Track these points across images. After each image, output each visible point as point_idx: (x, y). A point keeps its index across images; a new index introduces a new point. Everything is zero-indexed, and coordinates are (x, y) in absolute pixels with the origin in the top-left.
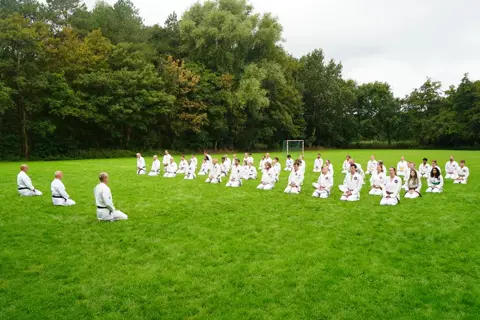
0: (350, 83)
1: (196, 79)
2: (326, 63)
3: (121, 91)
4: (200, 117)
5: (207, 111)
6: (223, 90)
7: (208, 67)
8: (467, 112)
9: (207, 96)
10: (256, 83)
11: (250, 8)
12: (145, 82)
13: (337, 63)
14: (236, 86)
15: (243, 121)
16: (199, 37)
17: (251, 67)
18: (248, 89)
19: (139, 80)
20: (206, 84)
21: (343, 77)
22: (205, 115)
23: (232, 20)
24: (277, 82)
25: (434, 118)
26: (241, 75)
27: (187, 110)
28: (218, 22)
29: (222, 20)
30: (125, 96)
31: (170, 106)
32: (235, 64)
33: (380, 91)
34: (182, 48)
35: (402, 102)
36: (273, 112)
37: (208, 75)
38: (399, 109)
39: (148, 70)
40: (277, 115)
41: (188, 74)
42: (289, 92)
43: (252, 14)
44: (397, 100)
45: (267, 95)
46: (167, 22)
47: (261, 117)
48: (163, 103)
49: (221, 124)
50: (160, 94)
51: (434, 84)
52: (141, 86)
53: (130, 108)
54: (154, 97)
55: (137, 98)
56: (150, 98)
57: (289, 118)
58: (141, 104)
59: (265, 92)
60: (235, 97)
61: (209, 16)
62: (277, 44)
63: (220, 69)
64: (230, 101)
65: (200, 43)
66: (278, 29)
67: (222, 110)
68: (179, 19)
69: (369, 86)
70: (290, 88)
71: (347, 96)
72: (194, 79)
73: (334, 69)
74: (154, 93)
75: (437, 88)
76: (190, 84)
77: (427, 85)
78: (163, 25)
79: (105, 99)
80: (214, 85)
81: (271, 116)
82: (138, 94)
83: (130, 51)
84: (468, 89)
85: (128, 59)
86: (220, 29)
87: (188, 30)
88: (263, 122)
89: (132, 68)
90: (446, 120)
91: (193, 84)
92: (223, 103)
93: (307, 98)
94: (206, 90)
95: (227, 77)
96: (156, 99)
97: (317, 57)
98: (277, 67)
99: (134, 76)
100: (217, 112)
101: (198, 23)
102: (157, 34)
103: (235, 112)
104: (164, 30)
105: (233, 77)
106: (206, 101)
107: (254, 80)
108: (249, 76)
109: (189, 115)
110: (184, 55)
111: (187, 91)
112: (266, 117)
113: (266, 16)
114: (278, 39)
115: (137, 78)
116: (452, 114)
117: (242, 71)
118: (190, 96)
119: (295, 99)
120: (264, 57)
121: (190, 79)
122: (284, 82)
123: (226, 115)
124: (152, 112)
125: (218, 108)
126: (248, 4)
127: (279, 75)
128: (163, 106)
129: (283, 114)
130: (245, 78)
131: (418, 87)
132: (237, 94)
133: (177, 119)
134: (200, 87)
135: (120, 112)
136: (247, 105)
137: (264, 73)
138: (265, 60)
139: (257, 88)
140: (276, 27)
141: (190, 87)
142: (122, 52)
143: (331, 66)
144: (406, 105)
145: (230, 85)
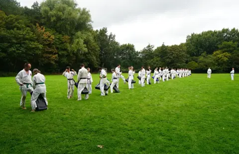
0: (117, 44)
2: (108, 34)
3: (14, 41)
4: (54, 56)
5: (58, 53)
6: (65, 44)
7: (57, 32)
8: (165, 58)
9: (58, 46)
10: (82, 41)
11: (76, 4)
12: (27, 37)
13: (113, 34)
14: (71, 42)
15: (74, 58)
16: (53, 16)
17: (79, 33)
18: (78, 42)
20: (57, 40)
21: (116, 41)
22: (57, 55)
24: (89, 41)
26: (74, 36)
27: (47, 52)
28: (62, 10)
29: (64, 9)
30: (17, 44)
31: (40, 50)
32: (70, 31)
33: (130, 48)
34: (43, 21)
35: (139, 52)
36: (87, 55)
37: (58, 36)
38: (138, 56)
39: (28, 30)
40: (89, 57)
41: (48, 34)
42: (94, 46)
43: (77, 7)
44: (137, 52)
45: (86, 47)
46: (33, 6)
47: (83, 57)
48: (37, 48)
49: (65, 60)
50: (35, 43)
51: (152, 46)
52: (25, 39)
53: (20, 50)
55: (23, 45)
56: (30, 45)
57: (94, 58)
58: (26, 48)
59: (85, 45)
60: (71, 47)
61: (57, 6)
62: (89, 23)
63: (63, 33)
64: (69, 48)
65: (53, 19)
67: (65, 53)
68: (39, 5)
70: (94, 44)
71: (118, 49)
72: (52, 37)
73: (112, 37)
74: (32, 43)
75: (153, 48)
76: (49, 39)
77: (149, 46)
79: (6, 44)
80: (61, 40)
81: (86, 57)
82: (24, 43)
83: (17, 20)
84: (164, 49)
85: (16, 24)
86: (63, 14)
87: (46, 12)
88: (84, 59)
89: (19, 29)
90: (157, 61)
91: (51, 40)
92: (65, 50)
93: (101, 49)
94: (58, 43)
95: (67, 37)
96: (33, 46)
97: (103, 31)
98: (90, 34)
99: (21, 33)
101: (51, 9)
103: (71, 55)
104: (32, 10)
105: (69, 37)
106: (57, 48)
107: (80, 39)
108: (78, 38)
109: (48, 55)
111: (48, 43)
113: (84, 10)
114: (90, 21)
115: (23, 34)
116: (159, 59)
118: (49, 45)
119: (97, 49)
121: (49, 37)
122: (93, 41)
123: (67, 56)
124: (30, 53)
125: (63, 52)
126: (75, 2)
127: (91, 38)
128: (37, 50)
129: (92, 56)
130: (76, 38)
131: (146, 47)
132: (72, 46)
133: (42, 57)
134: (54, 41)
135: (14, 51)
136: (77, 51)
137: (85, 36)
138: (84, 30)
139: (82, 43)
140: (89, 15)
141: (49, 41)
142: (13, 20)
143: (111, 35)
144: (141, 54)
145: (68, 41)
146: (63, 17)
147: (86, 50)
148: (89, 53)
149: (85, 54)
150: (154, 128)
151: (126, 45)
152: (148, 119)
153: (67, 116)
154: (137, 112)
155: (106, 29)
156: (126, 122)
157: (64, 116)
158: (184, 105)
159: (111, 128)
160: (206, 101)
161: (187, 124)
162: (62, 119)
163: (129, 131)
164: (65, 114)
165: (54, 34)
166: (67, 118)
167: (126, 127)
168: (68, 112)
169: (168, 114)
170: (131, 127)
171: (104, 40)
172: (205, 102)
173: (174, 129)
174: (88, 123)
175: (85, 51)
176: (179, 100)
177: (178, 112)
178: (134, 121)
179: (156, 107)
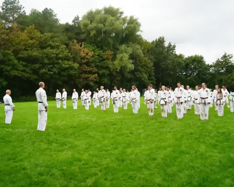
0: (181, 56)
1: (91, 54)
2: (166, 44)
3: (46, 61)
4: (93, 76)
5: (97, 73)
6: (107, 61)
7: (98, 47)
9: (97, 64)
10: (126, 56)
11: (122, 13)
12: (60, 56)
13: (173, 45)
14: (114, 58)
15: (119, 78)
16: (92, 30)
17: (123, 47)
18: (121, 60)
19: (57, 55)
20: (97, 57)
21: (176, 53)
22: (97, 75)
23: (111, 20)
24: (138, 56)
25: (229, 75)
26: (117, 51)
27: (85, 72)
28: (103, 21)
29: (105, 20)
30: (49, 64)
31: (75, 70)
32: (113, 45)
33: (197, 61)
34: (83, 36)
35: (211, 66)
36: (136, 73)
37: (98, 52)
38: (209, 70)
39: (62, 49)
40: (138, 75)
41: (86, 51)
42: (145, 61)
43: (123, 16)
44: (208, 65)
45: (133, 63)
46: (73, 21)
47: (129, 76)
48: (72, 68)
49: (106, 80)
50: (70, 63)
51: (229, 56)
52: (58, 58)
53: (52, 71)
54: (66, 64)
55: (56, 65)
56: (63, 65)
57: (146, 76)
58: (58, 69)
59: (131, 61)
60: (114, 64)
61: (98, 17)
62: (138, 33)
63: (105, 48)
64: (111, 66)
65: (93, 33)
66: (139, 25)
68: (80, 19)
69: (191, 57)
70: (146, 59)
71: (180, 63)
72: (89, 54)
73: (171, 48)
74: (66, 62)
75: (230, 58)
76: (87, 57)
77: (225, 56)
78: (71, 23)
79: (37, 66)
80: (101, 57)
81: (135, 75)
82: (57, 63)
83: (52, 38)
85: (51, 42)
86: (104, 25)
87: (86, 25)
88: (131, 78)
89: (52, 47)
91: (89, 57)
92: (107, 68)
93: (156, 65)
94: (97, 60)
95: (110, 52)
96: (67, 66)
97: (161, 41)
98: (138, 46)
99: (54, 52)
100: (104, 73)
101: (91, 22)
102: (67, 28)
104: (72, 26)
105: (112, 53)
106: (97, 67)
107: (125, 54)
108: (122, 52)
109: (87, 75)
110: (84, 40)
111: (86, 61)
112: (132, 76)
113: (131, 18)
114: (138, 30)
115: (56, 53)
117: (118, 49)
118: (88, 64)
119: (149, 65)
120: (131, 41)
121: (87, 54)
122: (143, 55)
123: (108, 75)
124: (65, 74)
125: (104, 71)
126: (120, 11)
128: (72, 70)
129: (142, 74)
130: (119, 54)
131: (220, 58)
133: (80, 78)
134: (93, 58)
135: (46, 73)
136: (121, 68)
137: (130, 50)
138: (131, 43)
139: (127, 59)
141: (87, 59)
142: (47, 38)
143: (170, 45)
144: (213, 68)
145: (111, 57)
146: (104, 30)
148: (136, 70)
149: (132, 72)
155: (163, 39)
165: (94, 50)
171: (161, 53)
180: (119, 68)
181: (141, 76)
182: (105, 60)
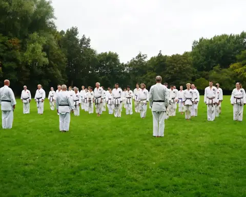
0: (92, 52)
2: (79, 37)
6: (13, 51)
13: (87, 38)
14: (23, 48)
15: (28, 74)
17: (35, 35)
18: (33, 50)
21: (91, 47)
25: (144, 77)
26: (26, 39)
32: (21, 31)
33: (111, 58)
35: (126, 65)
36: (48, 69)
37: (2, 38)
38: (124, 70)
42: (59, 55)
44: (123, 64)
45: (46, 57)
51: (143, 56)
57: (59, 72)
59: (45, 54)
60: (22, 56)
62: (50, 20)
63: (10, 34)
64: (19, 58)
67: (13, 65)
70: (59, 52)
71: (94, 60)
73: (85, 41)
75: (145, 58)
77: (139, 56)
81: (46, 71)
84: (162, 60)
92: (15, 60)
93: (70, 58)
95: (16, 41)
97: (73, 33)
103: (24, 68)
105: (20, 41)
107: (37, 44)
108: (34, 42)
112: (43, 72)
119: (63, 60)
120: (42, 29)
122: (57, 48)
123: (16, 69)
127: (54, 43)
129: (56, 71)
130: (30, 43)
131: (135, 57)
132: (25, 54)
136: (33, 62)
137: (44, 40)
139: (40, 50)
140: (50, 7)
143: (83, 39)
144: (128, 67)
145: (18, 47)
146: (10, 10)
147: (46, 60)
148: (50, 65)
149: (45, 67)
150: (184, 184)
151: (106, 53)
152: (167, 169)
153: (32, 167)
154: (146, 156)
155: (76, 30)
156: (135, 176)
157: (26, 167)
158: (212, 143)
159: (112, 186)
160: (242, 136)
161: (232, 175)
162: (24, 174)
163: (144, 190)
164: (26, 165)
166: (32, 172)
167: (136, 184)
168: (31, 161)
169: (196, 159)
170: (146, 184)
171: (73, 46)
172: (241, 138)
173: (216, 185)
174: (70, 180)
175: (44, 62)
176: (202, 136)
177: (208, 155)
178: (146, 173)
179: (172, 147)
180: (30, 61)
181: (54, 72)
182: (12, 49)
